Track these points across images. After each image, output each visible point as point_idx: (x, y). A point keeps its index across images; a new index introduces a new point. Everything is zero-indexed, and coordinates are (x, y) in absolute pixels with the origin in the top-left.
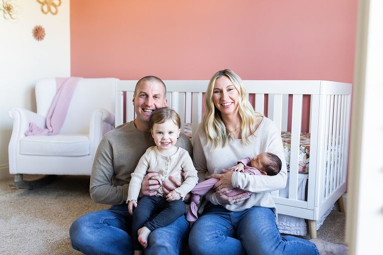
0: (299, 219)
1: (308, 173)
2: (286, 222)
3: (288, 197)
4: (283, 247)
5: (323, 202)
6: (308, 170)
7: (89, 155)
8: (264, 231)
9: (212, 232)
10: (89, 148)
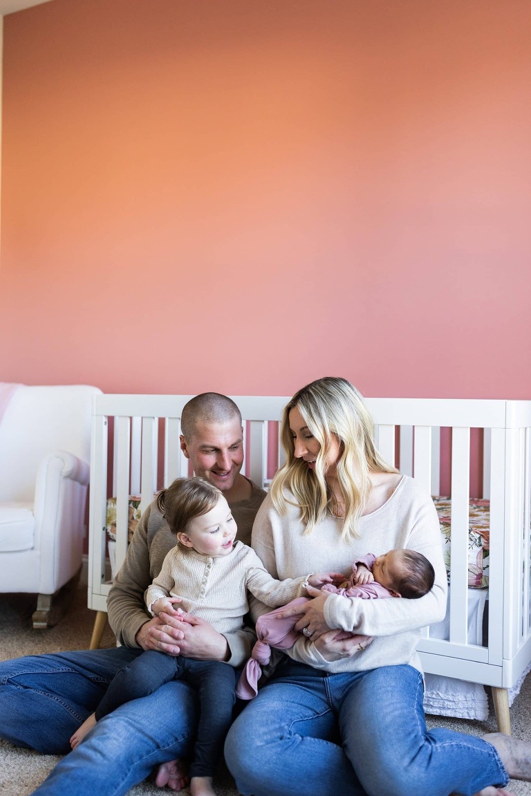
0: (471, 685)
1: (487, 588)
2: (447, 691)
3: (447, 639)
4: (427, 757)
5: (520, 646)
6: (487, 580)
7: (32, 549)
8: (389, 719)
9: (271, 728)
10: (34, 534)
